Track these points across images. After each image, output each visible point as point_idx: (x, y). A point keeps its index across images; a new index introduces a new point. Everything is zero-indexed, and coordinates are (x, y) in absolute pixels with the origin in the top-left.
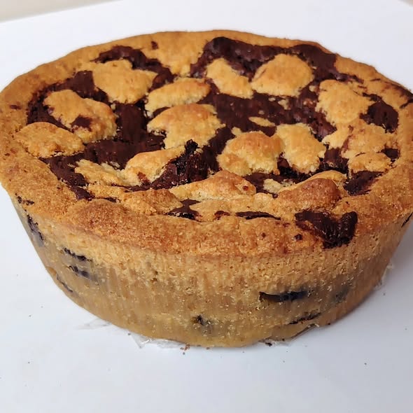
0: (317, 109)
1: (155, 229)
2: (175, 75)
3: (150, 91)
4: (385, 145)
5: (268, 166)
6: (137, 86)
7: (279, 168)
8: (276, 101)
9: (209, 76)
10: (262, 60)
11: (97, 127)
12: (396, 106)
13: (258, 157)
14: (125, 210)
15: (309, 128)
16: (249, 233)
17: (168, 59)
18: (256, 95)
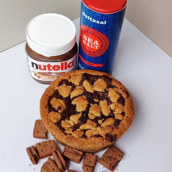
0: (108, 96)
1: (80, 143)
2: (76, 86)
3: (71, 92)
4: (122, 111)
5: (98, 115)
6: (68, 93)
7: (101, 115)
8: (99, 93)
9: (84, 86)
10: (95, 80)
11: (62, 109)
12: (125, 98)
13: (96, 113)
14: (74, 137)
15: (106, 102)
16: (97, 142)
17: (74, 82)
18: (95, 91)
